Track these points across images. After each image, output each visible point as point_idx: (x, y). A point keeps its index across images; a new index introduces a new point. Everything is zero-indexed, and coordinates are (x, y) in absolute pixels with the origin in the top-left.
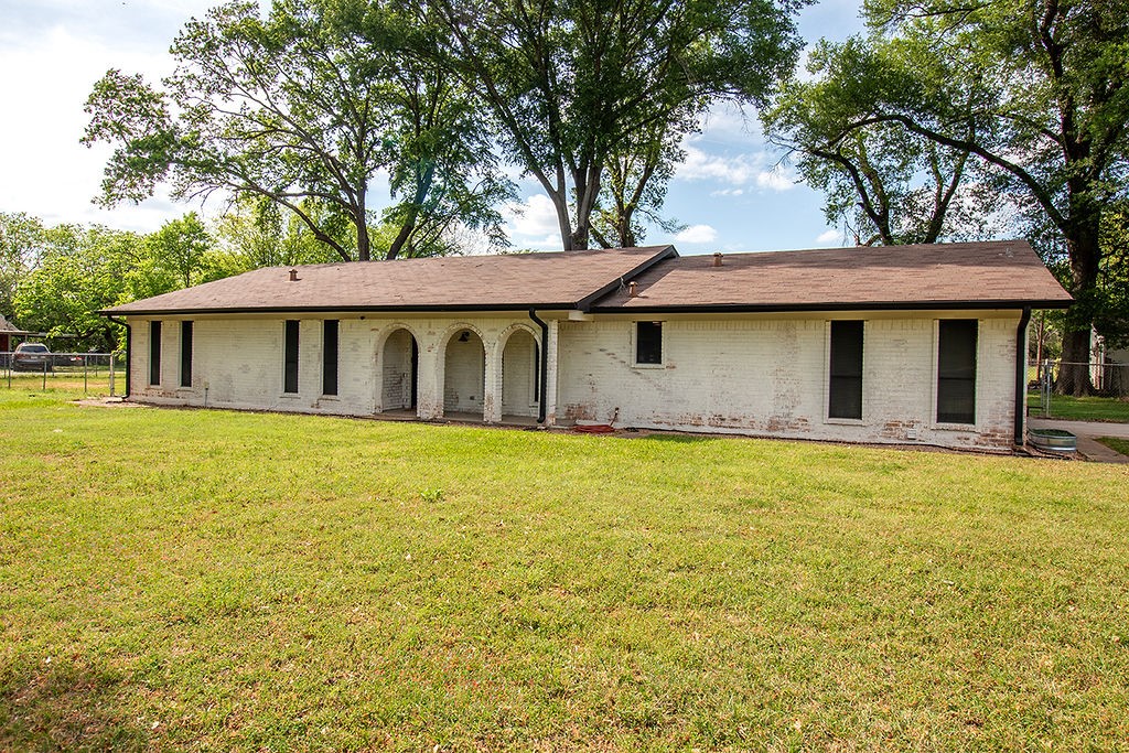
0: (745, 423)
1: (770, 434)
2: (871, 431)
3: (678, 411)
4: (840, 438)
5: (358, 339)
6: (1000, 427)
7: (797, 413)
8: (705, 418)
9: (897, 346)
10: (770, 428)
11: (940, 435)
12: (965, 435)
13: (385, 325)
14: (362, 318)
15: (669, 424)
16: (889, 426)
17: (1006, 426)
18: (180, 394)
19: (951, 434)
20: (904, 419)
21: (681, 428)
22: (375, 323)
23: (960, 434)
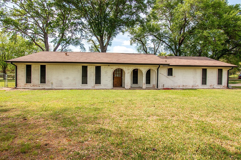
0: (188, 86)
1: (192, 88)
2: (208, 87)
3: (176, 85)
4: (203, 88)
5: (107, 71)
6: (225, 85)
7: (197, 84)
8: (181, 86)
9: (212, 73)
10: (192, 87)
11: (218, 87)
12: (221, 86)
13: (115, 67)
14: (109, 66)
15: (174, 87)
16: (211, 86)
17: (226, 85)
18: (40, 86)
19: (219, 86)
20: (213, 84)
21: (176, 88)
22: (112, 67)
23: (220, 86)
